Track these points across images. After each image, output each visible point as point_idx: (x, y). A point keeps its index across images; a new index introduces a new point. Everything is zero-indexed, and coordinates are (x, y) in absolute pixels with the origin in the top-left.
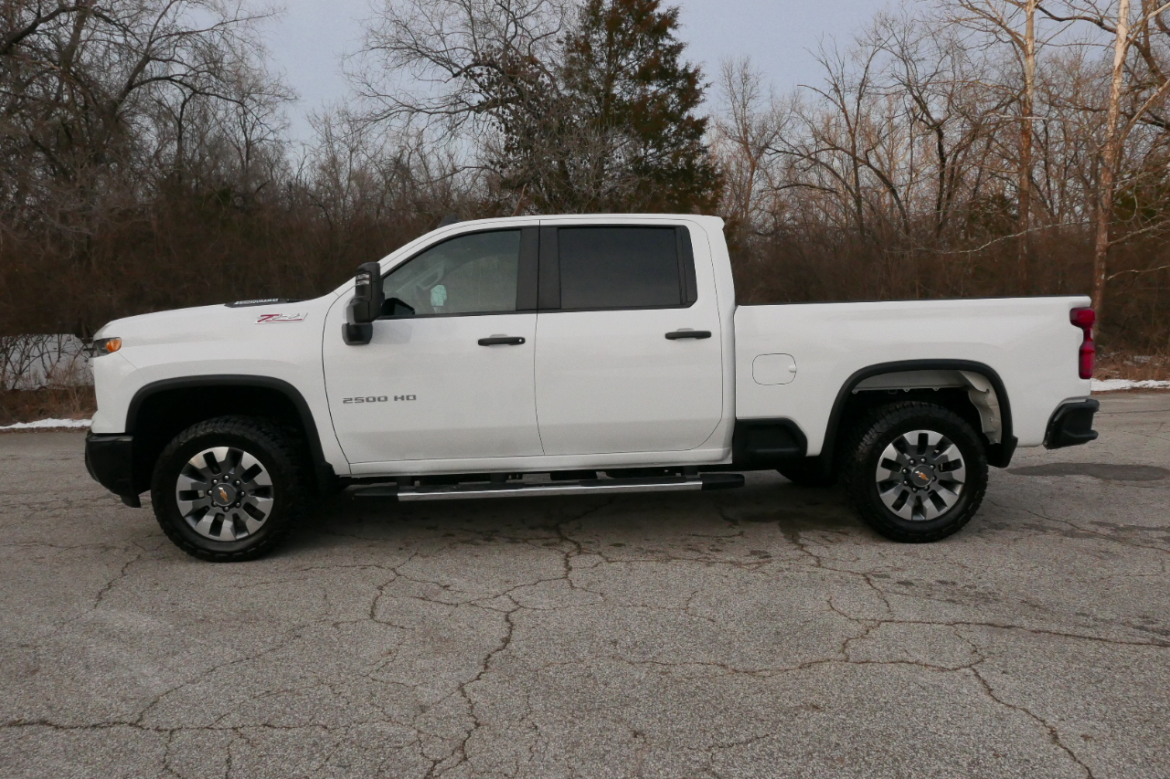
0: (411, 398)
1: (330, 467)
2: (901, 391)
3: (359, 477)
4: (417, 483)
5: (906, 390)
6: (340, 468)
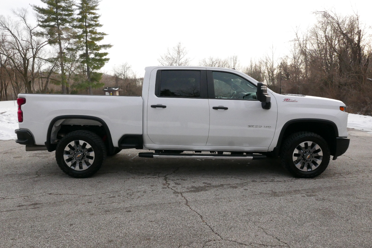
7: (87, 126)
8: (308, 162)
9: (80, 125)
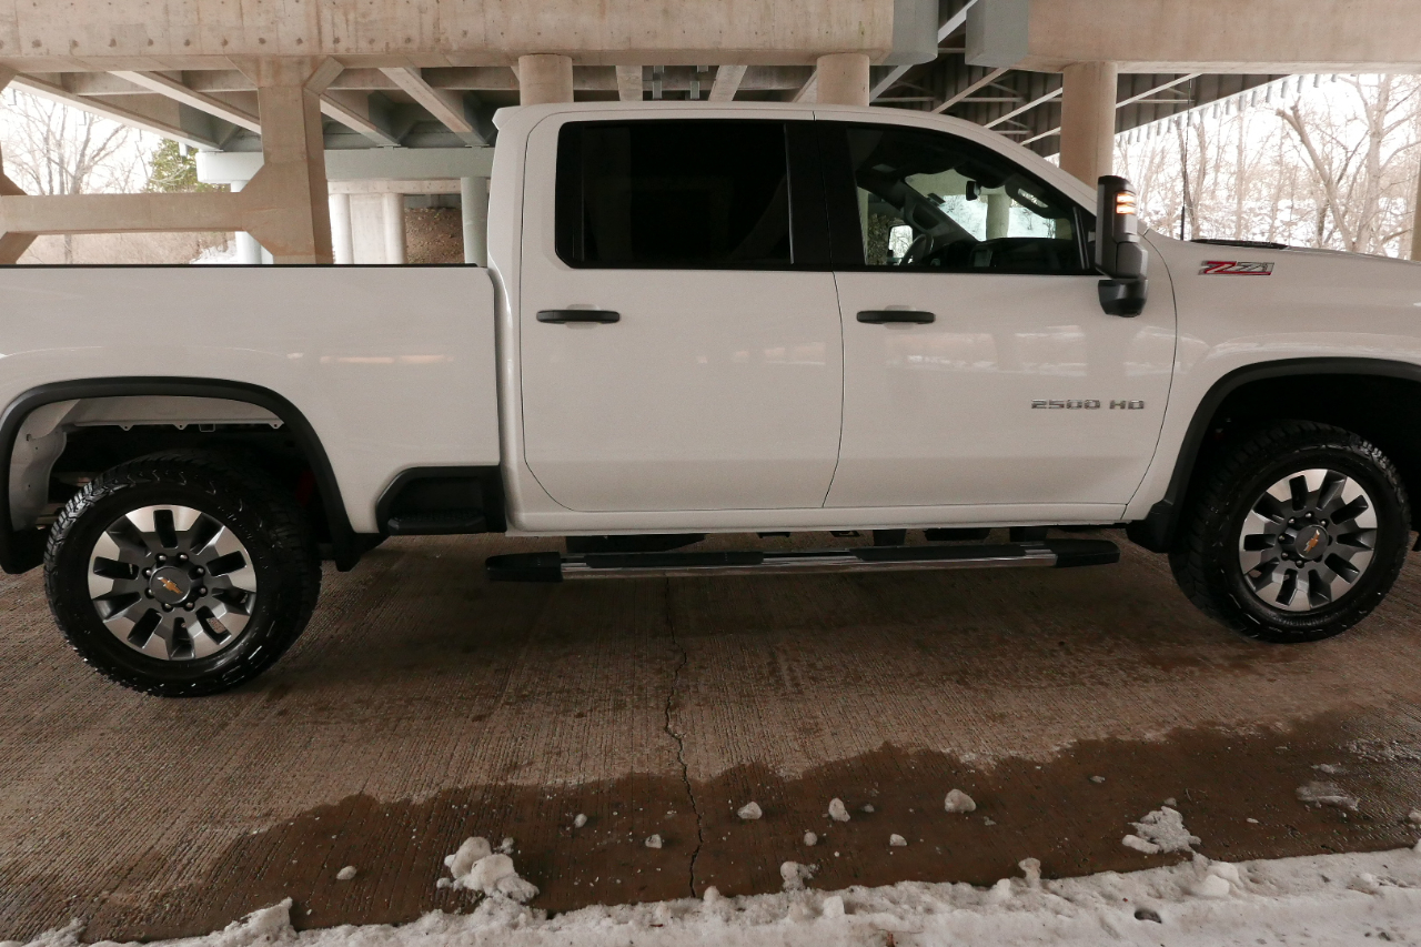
7: (210, 426)
8: (1310, 566)
9: (171, 428)
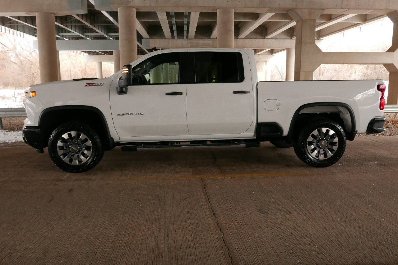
0: (142, 114)
1: (112, 139)
2: (316, 114)
3: (123, 142)
4: (143, 145)
5: (318, 113)
6: (116, 139)
